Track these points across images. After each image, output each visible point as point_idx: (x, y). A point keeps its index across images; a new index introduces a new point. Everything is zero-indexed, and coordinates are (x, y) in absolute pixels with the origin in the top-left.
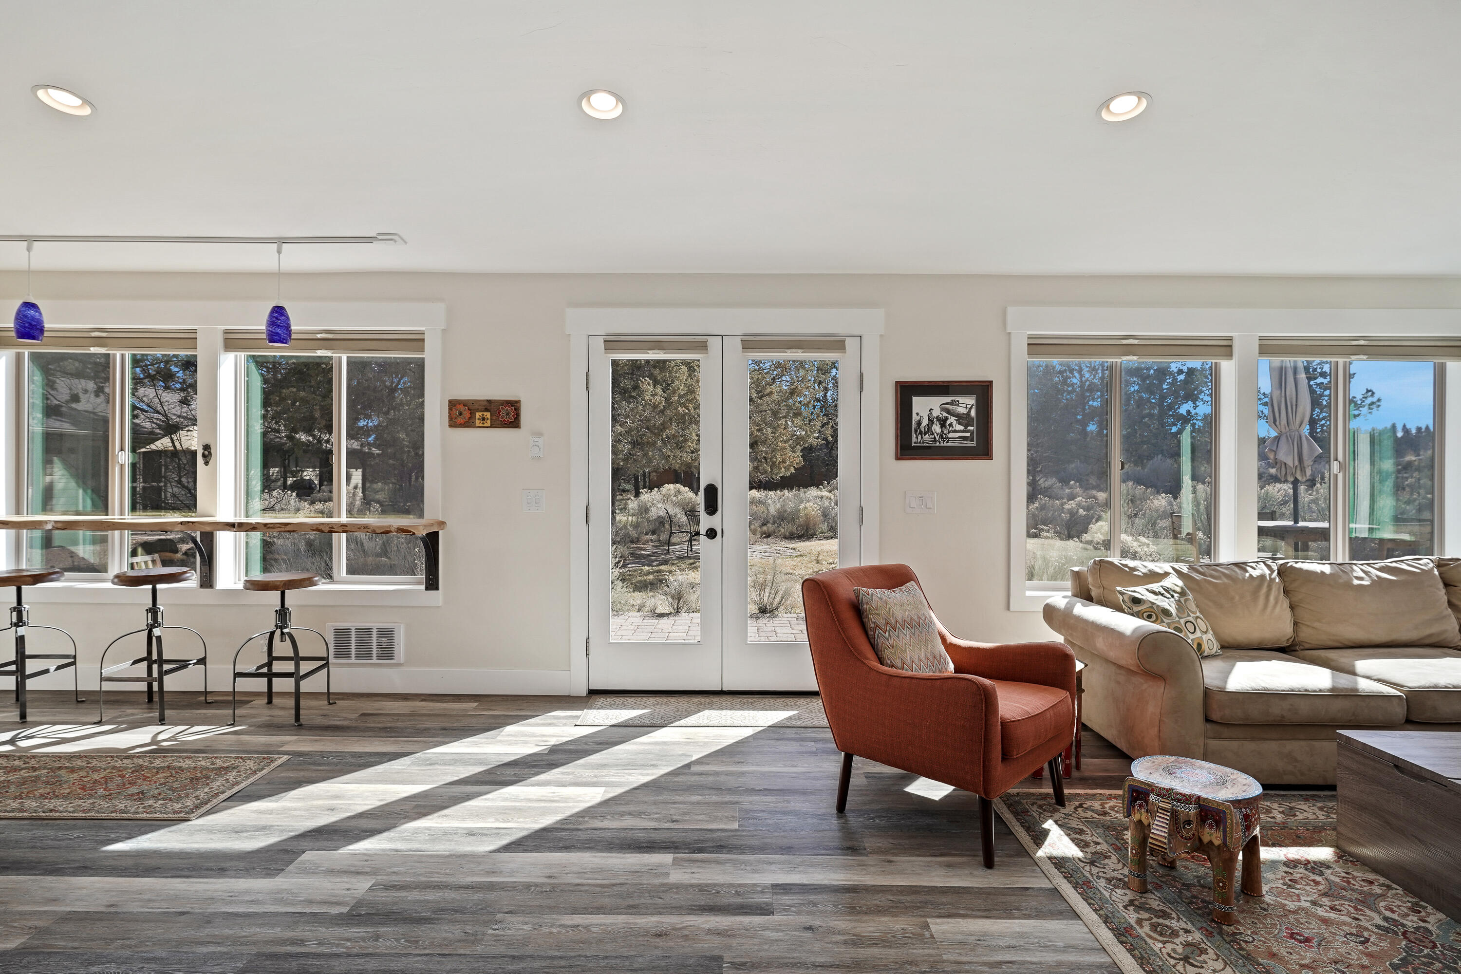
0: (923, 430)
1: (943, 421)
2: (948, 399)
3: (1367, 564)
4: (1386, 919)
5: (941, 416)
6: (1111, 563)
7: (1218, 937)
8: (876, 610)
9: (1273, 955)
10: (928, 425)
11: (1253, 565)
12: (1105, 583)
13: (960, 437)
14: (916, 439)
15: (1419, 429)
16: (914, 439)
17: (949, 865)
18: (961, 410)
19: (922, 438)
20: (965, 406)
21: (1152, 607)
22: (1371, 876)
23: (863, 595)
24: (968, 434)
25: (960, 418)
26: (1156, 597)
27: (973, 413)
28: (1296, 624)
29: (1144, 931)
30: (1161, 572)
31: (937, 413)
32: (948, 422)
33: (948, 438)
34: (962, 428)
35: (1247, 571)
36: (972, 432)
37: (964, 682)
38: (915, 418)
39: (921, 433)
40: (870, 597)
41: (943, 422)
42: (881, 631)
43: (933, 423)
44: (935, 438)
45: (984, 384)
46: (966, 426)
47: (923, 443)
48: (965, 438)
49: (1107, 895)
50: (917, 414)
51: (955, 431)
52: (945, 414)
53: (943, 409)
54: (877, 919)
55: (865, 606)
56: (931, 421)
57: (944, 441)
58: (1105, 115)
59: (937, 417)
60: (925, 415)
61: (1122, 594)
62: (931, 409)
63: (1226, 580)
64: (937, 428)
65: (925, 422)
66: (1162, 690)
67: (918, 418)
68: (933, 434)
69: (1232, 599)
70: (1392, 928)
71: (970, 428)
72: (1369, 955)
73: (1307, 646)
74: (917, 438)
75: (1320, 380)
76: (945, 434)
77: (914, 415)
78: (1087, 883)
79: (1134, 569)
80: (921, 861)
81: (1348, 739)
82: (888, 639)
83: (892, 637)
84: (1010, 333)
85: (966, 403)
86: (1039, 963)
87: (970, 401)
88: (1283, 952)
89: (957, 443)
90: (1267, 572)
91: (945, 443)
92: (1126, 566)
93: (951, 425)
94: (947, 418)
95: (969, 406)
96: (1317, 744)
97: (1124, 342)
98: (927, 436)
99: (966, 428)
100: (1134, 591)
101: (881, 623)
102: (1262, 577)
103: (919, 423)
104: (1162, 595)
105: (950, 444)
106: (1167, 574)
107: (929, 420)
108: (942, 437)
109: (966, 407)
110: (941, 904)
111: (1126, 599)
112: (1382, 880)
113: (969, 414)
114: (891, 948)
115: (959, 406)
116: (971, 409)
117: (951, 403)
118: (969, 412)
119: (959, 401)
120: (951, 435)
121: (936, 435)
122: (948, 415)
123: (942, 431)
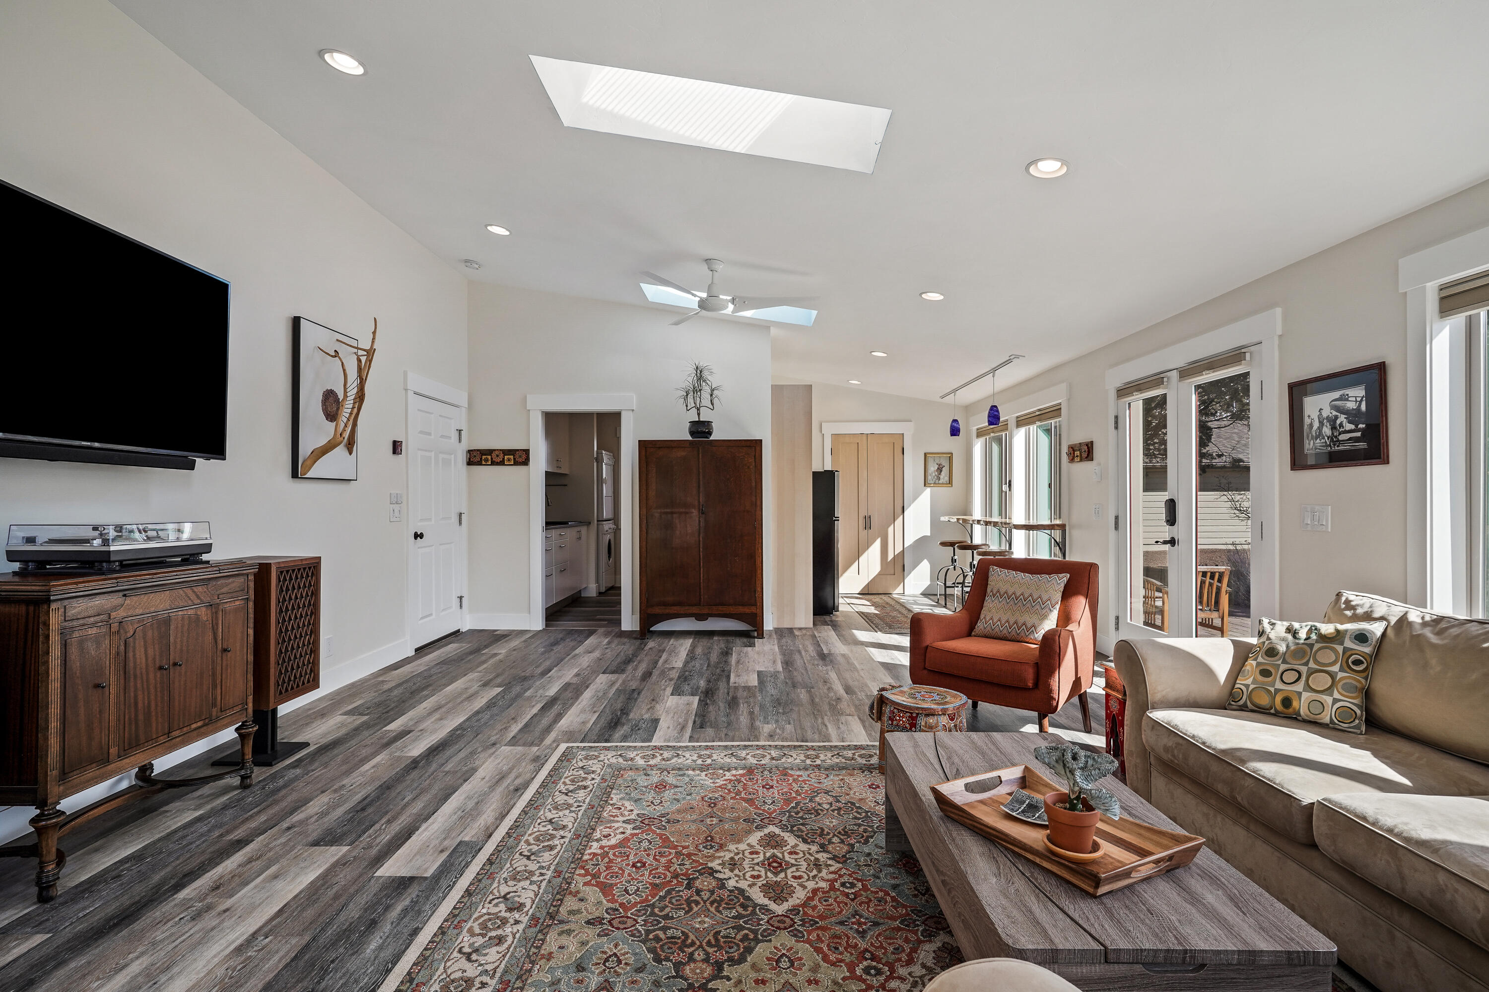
0: (1314, 433)
1: (1333, 421)
2: (1336, 394)
5: (1331, 415)
10: (1319, 427)
13: (1350, 439)
14: (1309, 446)
16: (1307, 446)
18: (1351, 405)
19: (1314, 443)
20: (1354, 399)
24: (1359, 434)
25: (1350, 415)
27: (1364, 406)
31: (1326, 412)
32: (1338, 422)
33: (1338, 441)
34: (1352, 427)
36: (1362, 431)
38: (1307, 421)
39: (1312, 438)
41: (1333, 423)
43: (1323, 425)
44: (1326, 442)
45: (1378, 367)
46: (1357, 424)
47: (1316, 449)
48: (1356, 440)
50: (1309, 416)
51: (1346, 432)
52: (1335, 413)
56: (1321, 423)
57: (1334, 445)
59: (1327, 418)
60: (1315, 416)
62: (1321, 409)
64: (1327, 430)
65: (1316, 425)
67: (1309, 420)
71: (1360, 426)
74: (1309, 444)
76: (1336, 437)
77: (1306, 418)
84: (1404, 293)
85: (1356, 394)
87: (1360, 391)
91: (1336, 448)
93: (1341, 425)
94: (1336, 417)
95: (1359, 399)
98: (1318, 441)
99: (1357, 426)
103: (1311, 426)
105: (1341, 448)
107: (1320, 421)
108: (1332, 440)
109: (1356, 401)
113: (1359, 408)
115: (1348, 400)
116: (1361, 401)
117: (1340, 399)
118: (1360, 405)
119: (1348, 395)
120: (1343, 437)
121: (1326, 438)
122: (1337, 414)
123: (1333, 434)
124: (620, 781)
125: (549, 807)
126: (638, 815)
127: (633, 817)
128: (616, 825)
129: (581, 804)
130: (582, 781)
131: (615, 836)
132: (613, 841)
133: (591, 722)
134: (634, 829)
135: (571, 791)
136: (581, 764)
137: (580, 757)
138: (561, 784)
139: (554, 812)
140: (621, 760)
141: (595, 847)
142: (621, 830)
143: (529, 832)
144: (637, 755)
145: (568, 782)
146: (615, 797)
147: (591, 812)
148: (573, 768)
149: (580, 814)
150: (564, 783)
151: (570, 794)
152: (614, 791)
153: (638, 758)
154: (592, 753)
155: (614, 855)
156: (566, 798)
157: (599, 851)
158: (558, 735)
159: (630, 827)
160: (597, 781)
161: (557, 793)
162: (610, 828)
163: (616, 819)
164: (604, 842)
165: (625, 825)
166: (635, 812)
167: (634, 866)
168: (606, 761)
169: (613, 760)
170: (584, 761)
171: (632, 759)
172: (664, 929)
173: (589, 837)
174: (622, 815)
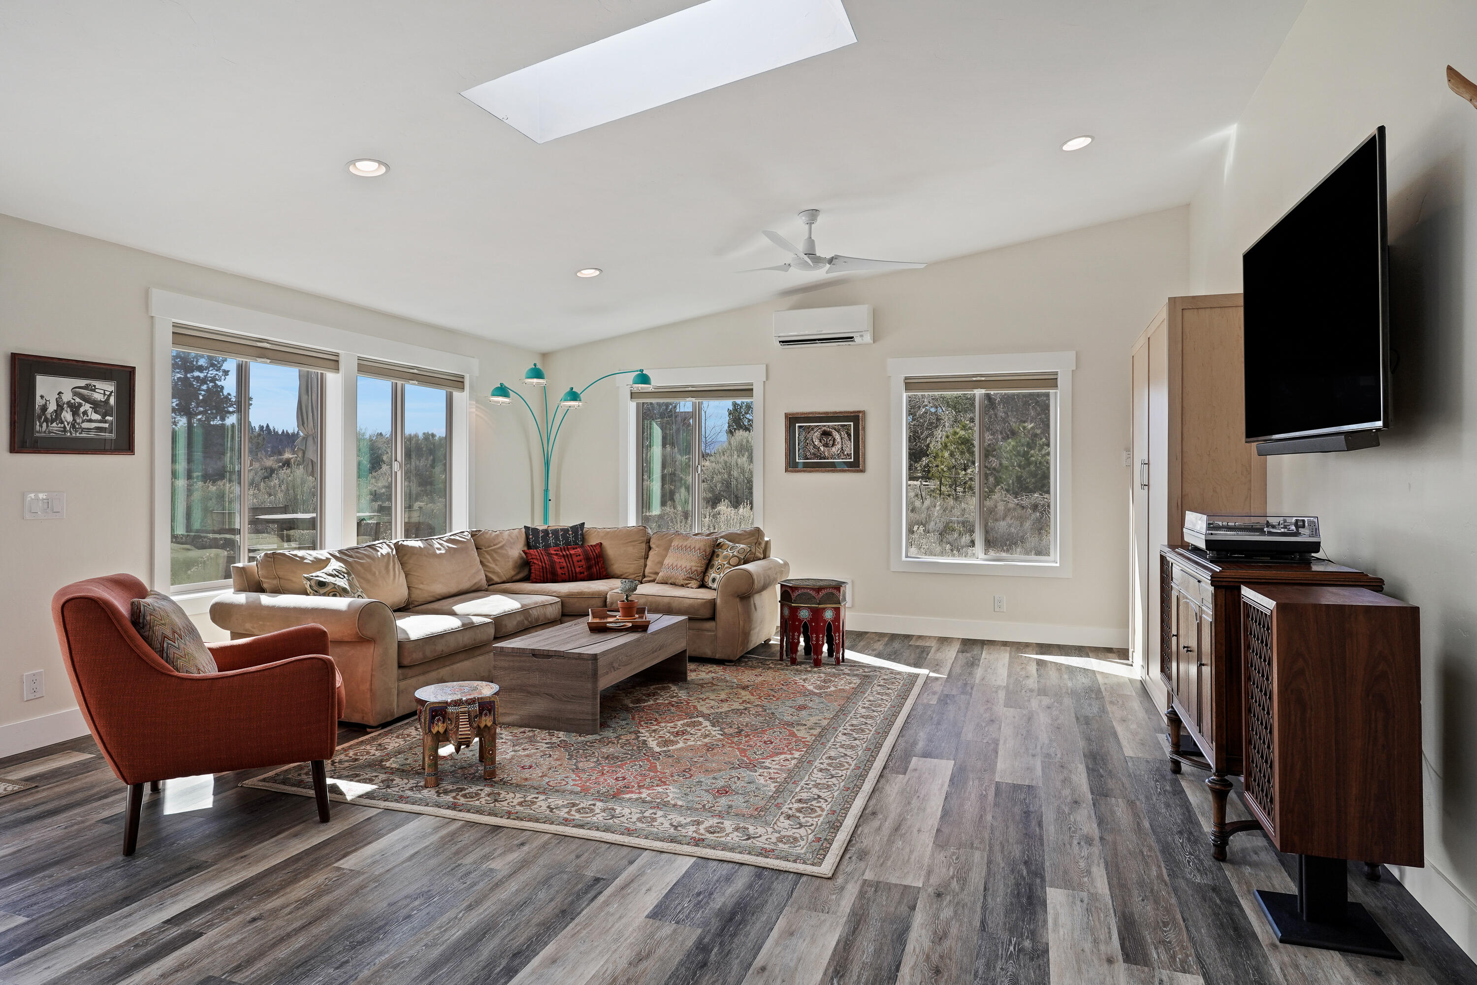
0: (49, 416)
1: (76, 407)
2: (82, 382)
3: (439, 538)
4: (546, 743)
5: (73, 401)
6: (283, 555)
7: (496, 785)
8: (161, 620)
9: (526, 779)
10: (56, 411)
11: (380, 545)
12: (281, 574)
13: (96, 428)
14: (41, 429)
15: (261, 428)
16: (38, 428)
17: (295, 835)
18: (98, 396)
19: (47, 426)
20: (102, 392)
21: (334, 587)
22: (522, 730)
23: (144, 606)
24: (106, 425)
25: (96, 406)
26: (334, 579)
27: (112, 401)
28: (409, 588)
29: (462, 800)
30: (324, 558)
31: (67, 397)
32: (82, 409)
33: (81, 428)
35: (378, 551)
36: (111, 423)
37: (308, 661)
38: (39, 402)
39: (46, 420)
40: (151, 607)
41: (75, 409)
42: (169, 642)
43: (62, 409)
44: (65, 427)
45: (127, 369)
46: (104, 416)
47: (50, 432)
48: (102, 429)
49: (420, 796)
50: (42, 397)
51: (90, 421)
52: (78, 400)
53: (75, 394)
54: (298, 885)
55: (148, 618)
56: (60, 407)
57: (76, 432)
58: (352, 169)
59: (69, 403)
60: (52, 399)
61: (309, 579)
62: (60, 393)
63: (369, 560)
64: (67, 416)
65: (52, 407)
66: (372, 650)
67: (43, 402)
68: (62, 422)
69: (374, 574)
70: (552, 746)
71: (108, 418)
72: (557, 760)
73: (416, 603)
74: (41, 426)
75: (196, 374)
76: (78, 424)
77: (38, 398)
78: (401, 797)
79: (303, 558)
80: (268, 844)
81: (502, 648)
82: (179, 649)
83: (182, 646)
84: (152, 317)
85: (104, 389)
86: (432, 844)
87: (109, 387)
88: (528, 776)
89: (92, 435)
90: (390, 550)
91: (77, 434)
92: (296, 555)
93: (85, 413)
94: (80, 405)
95: (108, 393)
96: (455, 666)
97: (259, 344)
98: (54, 424)
100: (318, 576)
101: (168, 633)
102: (388, 554)
103: (44, 408)
104: (338, 576)
105: (84, 435)
106: (328, 560)
107: (58, 405)
108: (73, 426)
109: (104, 394)
110: (328, 854)
111: (313, 583)
112: (527, 729)
113: (107, 402)
114: (334, 891)
115: (95, 391)
116: (110, 396)
117: (86, 387)
118: (108, 399)
119: (95, 386)
120: (85, 425)
121: (66, 423)
122: (81, 401)
123: (74, 420)
124: (762, 803)
125: (836, 788)
126: (756, 771)
127: (761, 771)
128: (777, 767)
129: (805, 786)
130: (803, 808)
131: (780, 760)
132: (783, 756)
133: (775, 934)
134: (764, 762)
135: (815, 799)
136: (802, 831)
137: (802, 843)
138: (826, 809)
139: (830, 783)
140: (751, 830)
141: (797, 755)
142: (774, 763)
143: (849, 771)
144: (727, 835)
145: (818, 809)
146: (772, 787)
147: (797, 778)
148: (812, 828)
149: (807, 778)
150: (823, 810)
151: (816, 797)
152: (771, 794)
153: (729, 829)
154: (786, 846)
155: (784, 749)
156: (821, 794)
157: (794, 752)
158: (838, 901)
159: (767, 764)
160: (787, 806)
161: (829, 800)
162: (782, 766)
163: (776, 771)
164: (789, 757)
165: (770, 766)
166: (757, 774)
167: (772, 743)
168: (770, 830)
169: (760, 830)
170: (798, 836)
171: (737, 829)
172: (765, 720)
173: (800, 761)
174: (770, 773)
